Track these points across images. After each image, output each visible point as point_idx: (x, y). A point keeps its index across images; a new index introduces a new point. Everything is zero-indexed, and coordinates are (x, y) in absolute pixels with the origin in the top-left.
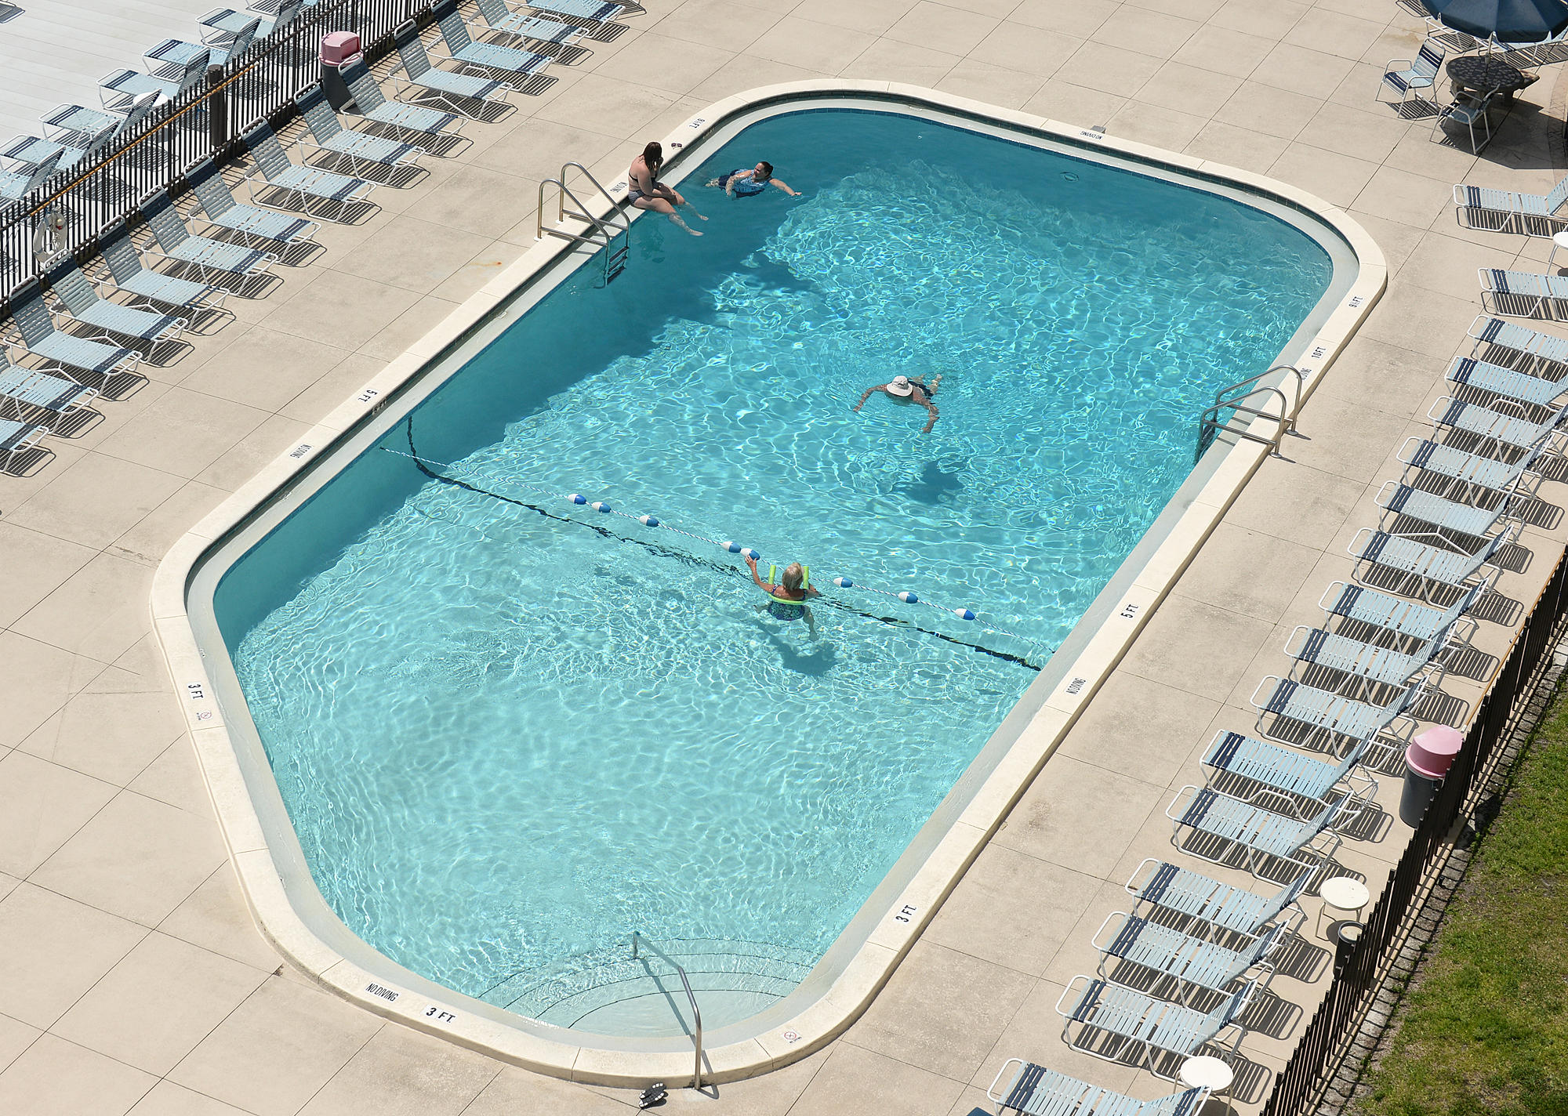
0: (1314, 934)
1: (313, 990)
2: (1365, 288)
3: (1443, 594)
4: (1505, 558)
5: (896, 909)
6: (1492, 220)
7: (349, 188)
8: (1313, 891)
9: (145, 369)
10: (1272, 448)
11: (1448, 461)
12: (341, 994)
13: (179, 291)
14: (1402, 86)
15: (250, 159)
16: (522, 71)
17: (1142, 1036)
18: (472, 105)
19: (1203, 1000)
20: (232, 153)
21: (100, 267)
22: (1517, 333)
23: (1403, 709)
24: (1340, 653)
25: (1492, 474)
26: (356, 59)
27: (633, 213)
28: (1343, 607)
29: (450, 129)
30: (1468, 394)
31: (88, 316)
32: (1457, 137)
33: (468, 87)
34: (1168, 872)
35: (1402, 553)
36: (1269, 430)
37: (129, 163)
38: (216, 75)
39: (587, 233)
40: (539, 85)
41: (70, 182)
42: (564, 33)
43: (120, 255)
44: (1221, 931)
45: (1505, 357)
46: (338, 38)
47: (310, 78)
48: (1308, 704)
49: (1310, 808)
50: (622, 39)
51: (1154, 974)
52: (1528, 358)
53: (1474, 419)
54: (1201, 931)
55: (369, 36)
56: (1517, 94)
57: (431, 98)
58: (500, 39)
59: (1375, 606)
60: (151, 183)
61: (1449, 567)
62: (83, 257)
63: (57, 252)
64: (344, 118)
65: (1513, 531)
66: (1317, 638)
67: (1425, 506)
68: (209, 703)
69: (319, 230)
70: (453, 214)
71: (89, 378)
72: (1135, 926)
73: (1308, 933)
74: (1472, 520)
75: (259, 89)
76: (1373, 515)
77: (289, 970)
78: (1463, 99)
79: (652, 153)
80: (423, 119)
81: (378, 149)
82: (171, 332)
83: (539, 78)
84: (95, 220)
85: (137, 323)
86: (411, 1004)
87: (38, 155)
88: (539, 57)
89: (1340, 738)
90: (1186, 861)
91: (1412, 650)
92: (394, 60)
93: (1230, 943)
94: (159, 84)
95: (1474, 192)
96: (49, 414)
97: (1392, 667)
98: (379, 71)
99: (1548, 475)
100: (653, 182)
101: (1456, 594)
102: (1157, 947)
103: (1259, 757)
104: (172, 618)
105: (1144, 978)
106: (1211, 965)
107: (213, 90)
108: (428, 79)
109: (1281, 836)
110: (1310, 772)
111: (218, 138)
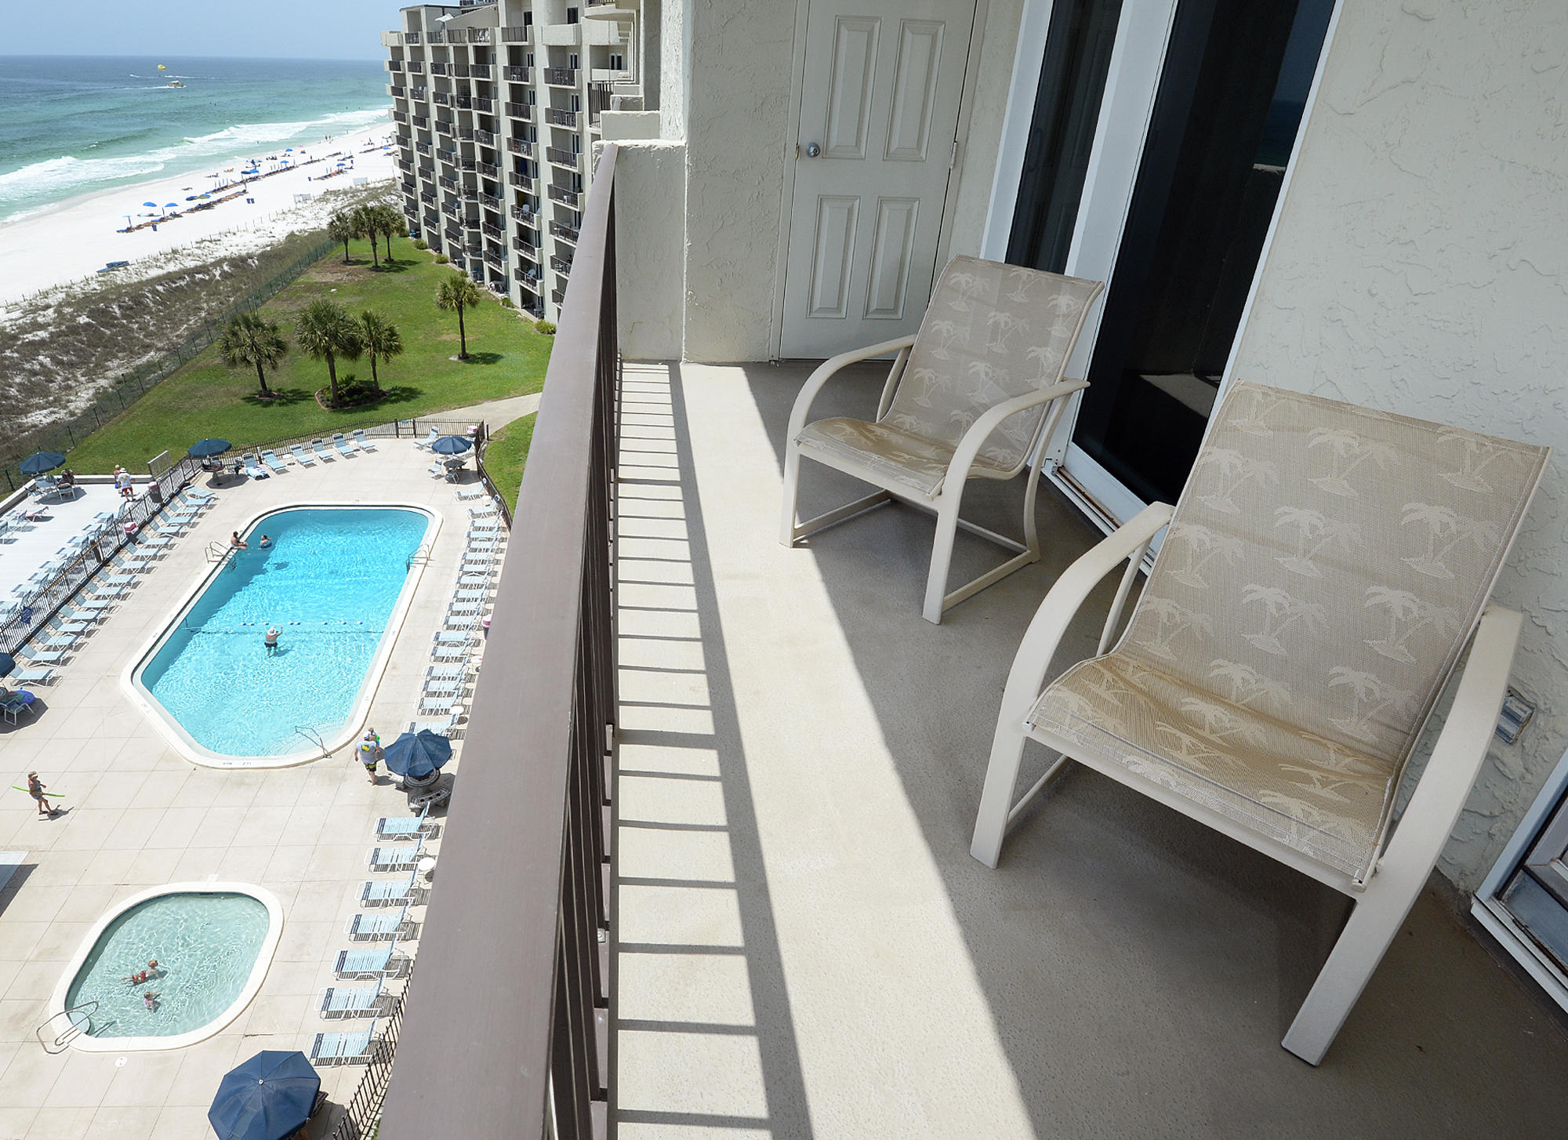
0: (472, 671)
1: (207, 769)
2: (438, 522)
3: (479, 586)
4: (492, 574)
5: (364, 698)
6: (465, 498)
7: (145, 564)
8: (469, 662)
9: (97, 627)
10: (426, 564)
11: (471, 556)
12: (216, 768)
13: (101, 604)
14: (433, 472)
15: (112, 564)
16: (189, 522)
17: (437, 707)
18: (176, 534)
19: (450, 695)
20: (105, 563)
21: (73, 602)
22: (479, 522)
23: (478, 614)
24: (458, 607)
25: (482, 556)
26: (136, 529)
27: (235, 551)
28: (456, 596)
29: (172, 542)
30: (471, 540)
31: (73, 617)
32: (451, 481)
33: (174, 530)
34: (431, 668)
35: (466, 580)
36: (424, 561)
37: (72, 573)
38: (93, 542)
39: (223, 559)
40: (194, 525)
41: (54, 583)
42: (198, 510)
43: (78, 598)
44: (449, 678)
45: (478, 529)
46: (129, 525)
47: (123, 537)
48: (454, 620)
49: (462, 644)
50: (216, 507)
51: (436, 692)
52: (484, 528)
53: (474, 545)
54: (444, 679)
55: (139, 522)
56: (463, 467)
57: (162, 535)
58: (179, 515)
59: (463, 593)
60: (80, 578)
61: (479, 580)
62: (67, 601)
63: (56, 603)
64: (138, 546)
65: (491, 567)
66: (451, 604)
67: (467, 568)
68: (149, 707)
69: (139, 577)
70: (180, 564)
71: (78, 634)
72: (427, 683)
73: (470, 672)
74: (481, 568)
75: (107, 544)
76: (456, 573)
77: (198, 768)
78: (450, 472)
79: (235, 534)
80: (163, 541)
81: (151, 552)
82: (102, 616)
83: (194, 523)
84: (65, 591)
85: (91, 615)
86: (238, 763)
87: (40, 577)
88: (193, 517)
89: (464, 626)
90: (435, 664)
91: (476, 601)
92: (148, 527)
93: (452, 679)
94: (75, 549)
95: (459, 493)
96: (70, 646)
97: (472, 606)
98: (144, 531)
99: (496, 553)
100: (238, 542)
101: (482, 586)
102: (434, 686)
103: (446, 636)
104: (132, 692)
105: (433, 694)
106: (450, 686)
107: (93, 548)
108: (161, 530)
109: (456, 652)
110: (460, 636)
111: (99, 560)
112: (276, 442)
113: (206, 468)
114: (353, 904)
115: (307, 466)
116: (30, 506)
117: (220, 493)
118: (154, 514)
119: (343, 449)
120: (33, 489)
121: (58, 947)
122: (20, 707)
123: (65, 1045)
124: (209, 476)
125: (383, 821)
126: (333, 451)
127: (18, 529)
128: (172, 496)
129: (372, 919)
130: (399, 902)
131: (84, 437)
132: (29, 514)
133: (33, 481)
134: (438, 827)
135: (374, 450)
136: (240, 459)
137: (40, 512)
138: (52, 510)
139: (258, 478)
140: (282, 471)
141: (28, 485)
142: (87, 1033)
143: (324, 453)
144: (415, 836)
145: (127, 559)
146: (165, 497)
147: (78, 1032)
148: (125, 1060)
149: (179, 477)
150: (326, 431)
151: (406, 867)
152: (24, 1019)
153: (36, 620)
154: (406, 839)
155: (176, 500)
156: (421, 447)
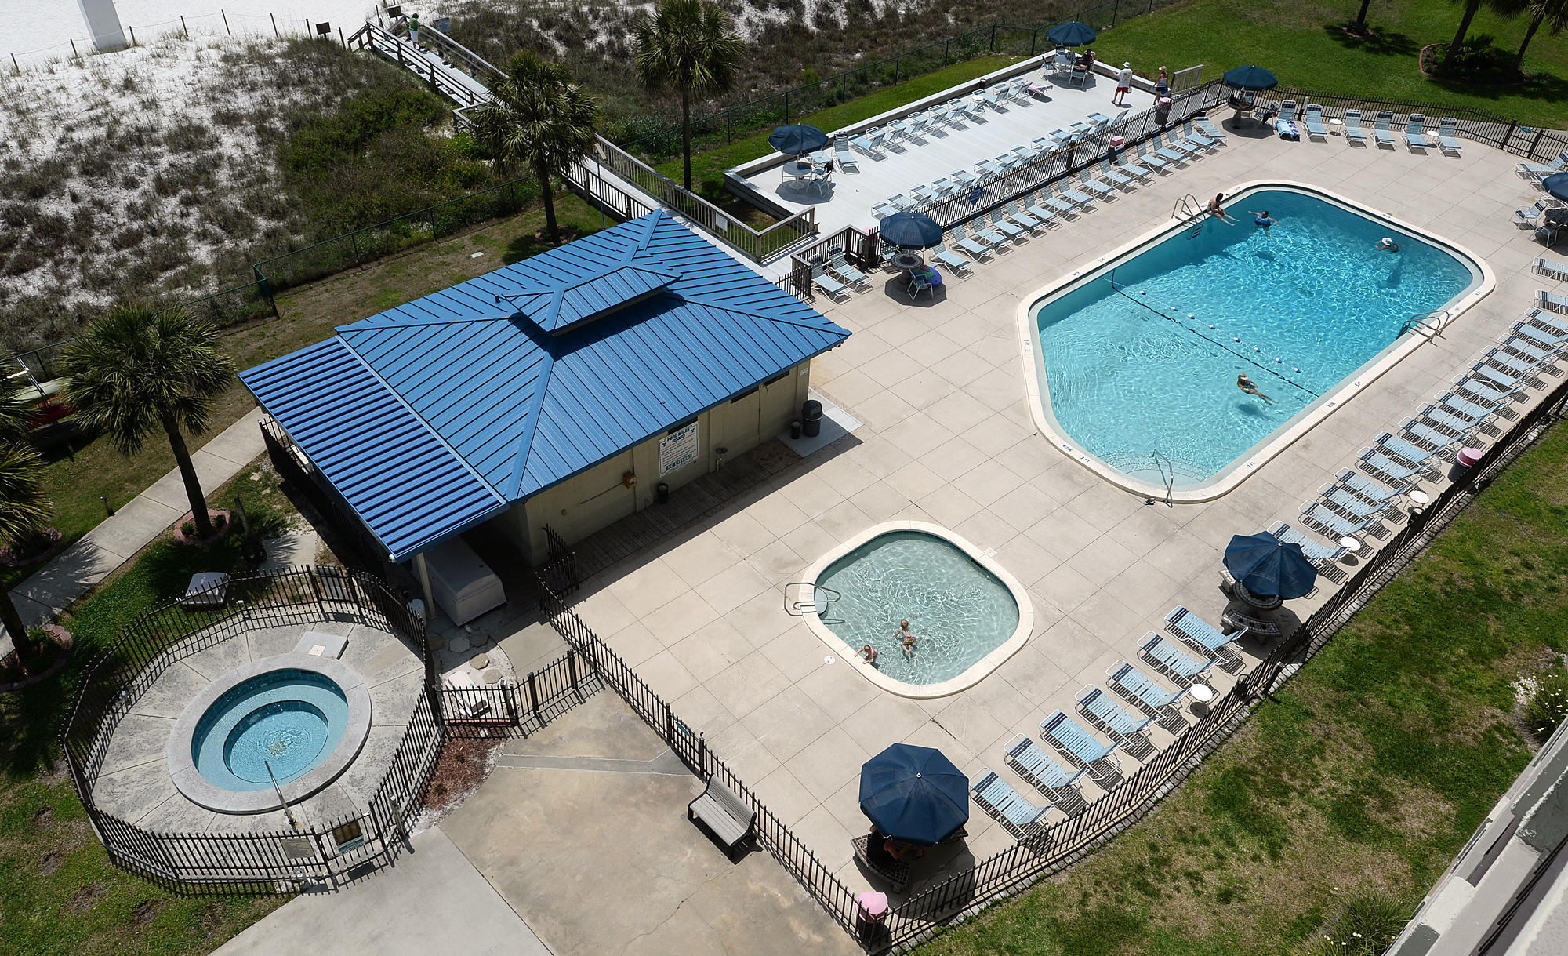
0: (1403, 508)
1: (1045, 442)
2: (1484, 289)
3: (1486, 404)
4: (1517, 396)
5: (1248, 462)
6: (1548, 273)
7: (1109, 191)
8: (1406, 494)
9: (1029, 238)
10: (1429, 339)
11: (1502, 357)
12: (1054, 446)
13: (1046, 214)
14: (1523, 217)
15: (1078, 175)
16: (1178, 161)
17: (1329, 525)
18: (1158, 169)
19: (1354, 519)
20: (1072, 172)
21: (1022, 201)
22: (1546, 316)
23: (1459, 440)
24: (1437, 415)
25: (1521, 365)
26: (1121, 146)
27: (1207, 216)
28: (1444, 400)
29: (1148, 176)
30: (1517, 333)
31: (1013, 217)
32: (1541, 239)
33: (1158, 163)
34: (1351, 474)
36: (1430, 333)
37: (1037, 169)
38: (1073, 144)
39: (1189, 220)
40: (1182, 166)
41: (1017, 172)
42: (1196, 150)
43: (1029, 199)
44: (1367, 498)
45: (1538, 324)
46: (1117, 138)
47: (1104, 150)
48: (1420, 430)
49: (1412, 465)
50: (1217, 154)
51: (1338, 506)
52: (1549, 326)
53: (1517, 344)
54: (1360, 496)
55: (1127, 139)
57: (1144, 165)
58: (1173, 148)
59: (1457, 402)
60: (1042, 177)
61: (1492, 395)
62: (1017, 197)
63: (1008, 194)
64: (1113, 166)
65: (1523, 387)
66: (1431, 408)
67: (1488, 371)
68: (1030, 347)
69: (1097, 203)
70: (1143, 205)
71: (1011, 237)
72: (1334, 489)
73: (1400, 508)
74: (1507, 380)
75: (1085, 152)
76: (1465, 370)
77: (1039, 434)
78: (1548, 225)
79: (1220, 196)
80: (1140, 171)
81: (1122, 179)
82: (1040, 227)
83: (1183, 163)
84: (1022, 186)
85: (1030, 222)
86: (1077, 454)
87: (1007, 161)
88: (1186, 156)
89: (1431, 444)
90: (1359, 472)
91: (1468, 421)
92: (1134, 149)
93: (1369, 503)
94: (1053, 143)
95: (1543, 261)
96: (996, 246)
97: (1459, 425)
98: (1128, 152)
99: (1544, 371)
100: (1217, 207)
101: (1493, 405)
102: (1341, 497)
103: (1396, 444)
104: (1023, 318)
105: (1334, 507)
106: (1360, 509)
107: (1070, 149)
108: (1145, 158)
109: (1398, 472)
110: (1416, 453)
111: (1068, 166)
112: (1331, 97)
113: (1233, 102)
114: (1098, 676)
115: (1353, 144)
116: (1036, 79)
117: (1232, 140)
118: (1149, 136)
119: (1414, 138)
120: (1049, 61)
121: (839, 525)
122: (925, 285)
123: (800, 613)
124: (1230, 113)
125: (1183, 612)
126: (1398, 136)
127: (1015, 100)
128: (1178, 123)
129: (1109, 704)
130: (1146, 709)
131: (1128, 17)
132: (1032, 87)
133: (1054, 52)
134: (1240, 662)
135: (1457, 155)
136: (1278, 104)
137: (1043, 89)
138: (1056, 92)
139: (1286, 137)
140: (1317, 138)
141: (1046, 55)
142: (819, 615)
143: (1383, 134)
144: (1208, 653)
145: (1095, 179)
146: (1170, 120)
147: (813, 609)
148: (833, 661)
149: (1198, 102)
150: (1405, 104)
151: (1178, 679)
152: (784, 567)
154: (1196, 648)
155: (1180, 129)
156: (1527, 174)
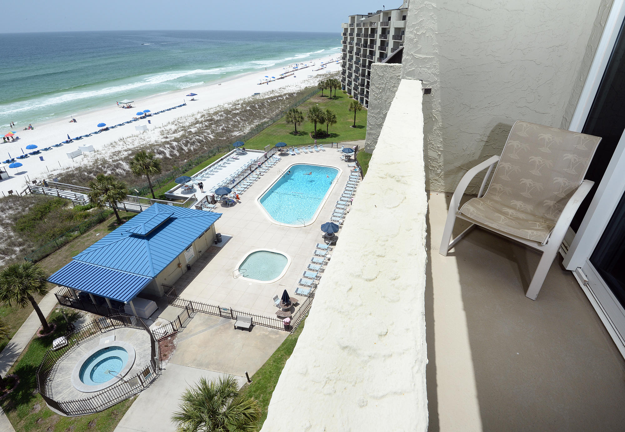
1: (275, 225)
2: (341, 172)
3: (351, 191)
4: (355, 188)
6: (350, 167)
7: (262, 173)
8: (346, 210)
9: (250, 187)
10: (336, 183)
11: (349, 182)
12: (277, 225)
13: (251, 181)
14: (341, 158)
15: (254, 172)
17: (336, 220)
19: (339, 217)
20: (252, 172)
25: (353, 183)
26: (261, 164)
28: (344, 192)
29: (269, 169)
30: (350, 178)
31: (244, 184)
32: (346, 161)
33: (270, 166)
34: (335, 210)
35: (347, 188)
37: (245, 173)
39: (282, 175)
40: (275, 165)
41: (240, 175)
42: (276, 161)
43: (245, 180)
44: (340, 213)
46: (259, 163)
47: (257, 166)
48: (342, 199)
49: (344, 205)
50: (281, 161)
54: (338, 213)
55: (261, 162)
56: (350, 158)
58: (271, 162)
59: (346, 192)
61: (351, 189)
62: (243, 180)
63: (240, 180)
64: (261, 169)
65: (355, 186)
66: (343, 194)
67: (348, 185)
68: (262, 208)
69: (261, 177)
70: (271, 175)
71: (245, 188)
72: (333, 213)
74: (352, 186)
75: (253, 167)
76: (345, 186)
77: (273, 224)
78: (346, 159)
80: (267, 168)
81: (264, 171)
82: (251, 184)
84: (242, 177)
85: (248, 184)
86: (282, 224)
87: (237, 173)
88: (275, 163)
89: (345, 200)
91: (350, 194)
92: (263, 164)
94: (245, 167)
95: (348, 165)
96: (243, 191)
99: (357, 182)
102: (335, 214)
103: (340, 202)
104: (257, 203)
105: (335, 216)
106: (340, 215)
107: (250, 167)
108: (266, 165)
109: (343, 207)
110: (344, 203)
111: (251, 171)
112: (298, 146)
113: (279, 150)
114: (309, 262)
115: (306, 153)
116: (234, 155)
117: (283, 158)
118: (266, 161)
119: (316, 150)
120: (235, 151)
122: (231, 203)
123: (238, 278)
124: (280, 153)
125: (318, 244)
126: (313, 150)
127: (231, 161)
128: (270, 157)
129: (313, 266)
130: (320, 264)
131: (248, 140)
132: (234, 157)
133: (235, 149)
135: (325, 151)
136: (288, 149)
137: (237, 157)
138: (240, 157)
139: (293, 155)
140: (299, 154)
142: (243, 276)
143: (311, 150)
144: (326, 250)
145: (258, 171)
146: (268, 157)
147: (241, 276)
148: (251, 284)
149: (272, 152)
150: (312, 144)
151: (323, 256)
153: (235, 183)
154: (324, 250)
155: (271, 158)
156: (339, 151)
